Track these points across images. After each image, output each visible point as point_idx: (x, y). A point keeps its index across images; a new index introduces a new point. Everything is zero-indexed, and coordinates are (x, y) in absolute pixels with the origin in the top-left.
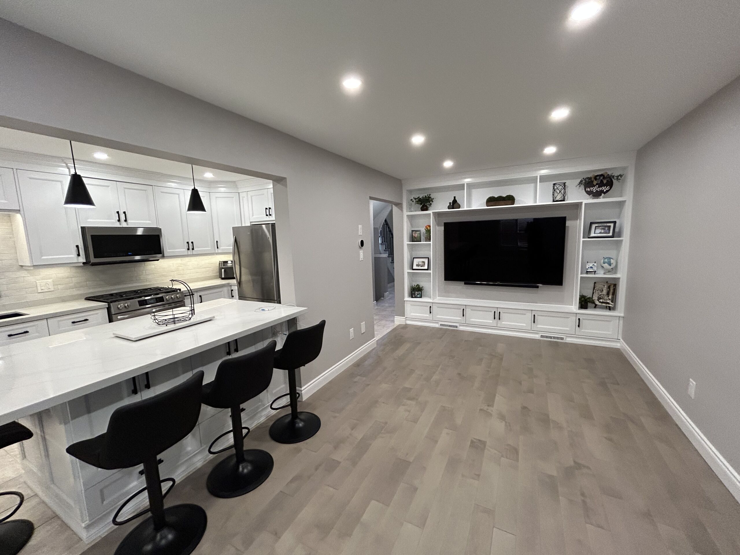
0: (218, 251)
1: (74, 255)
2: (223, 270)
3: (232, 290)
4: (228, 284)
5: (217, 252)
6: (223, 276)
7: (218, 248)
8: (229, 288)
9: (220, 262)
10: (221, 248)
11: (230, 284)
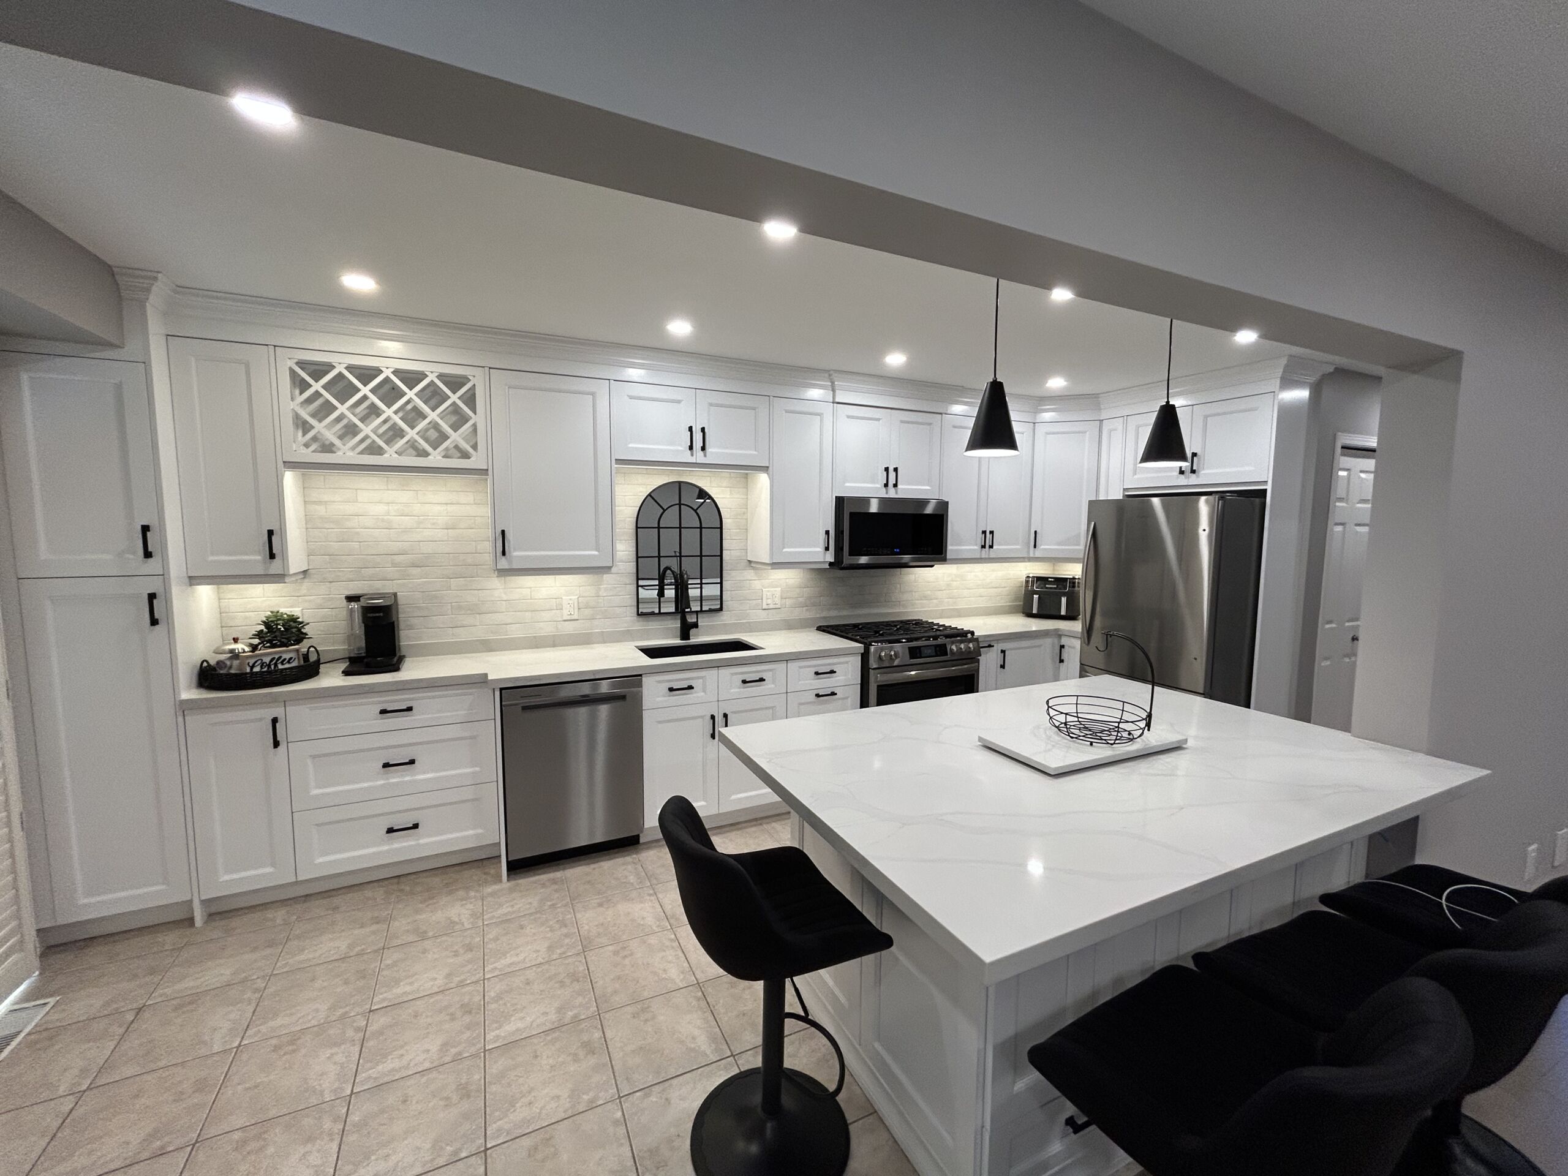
0: (1034, 554)
1: (820, 549)
2: (1036, 596)
3: (1062, 647)
4: (1057, 630)
5: (1031, 555)
6: (1035, 611)
7: (1035, 546)
8: (1056, 641)
9: (1028, 577)
10: (1042, 547)
11: (1060, 633)
